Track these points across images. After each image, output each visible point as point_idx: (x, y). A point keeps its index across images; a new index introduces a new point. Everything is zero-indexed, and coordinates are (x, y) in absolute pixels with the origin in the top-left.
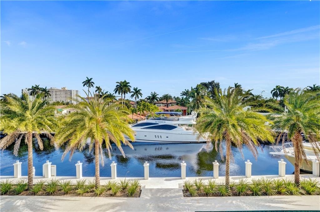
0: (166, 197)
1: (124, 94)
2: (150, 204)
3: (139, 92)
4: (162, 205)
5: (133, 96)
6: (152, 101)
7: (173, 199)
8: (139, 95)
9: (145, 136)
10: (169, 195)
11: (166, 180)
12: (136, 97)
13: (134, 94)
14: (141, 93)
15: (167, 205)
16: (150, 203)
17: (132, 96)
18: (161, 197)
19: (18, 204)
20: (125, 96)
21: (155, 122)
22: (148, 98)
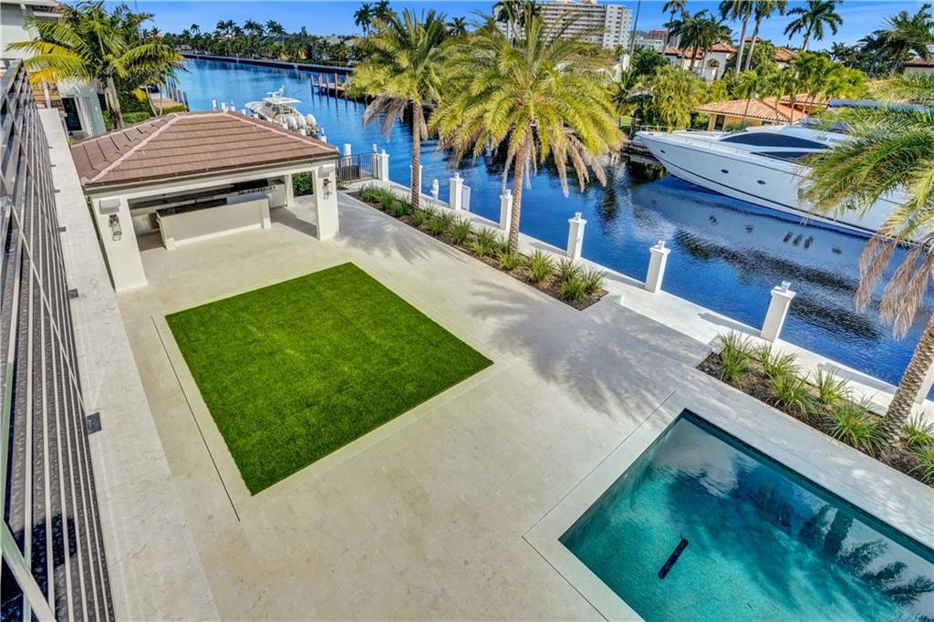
0: (644, 342)
1: (757, 18)
2: (590, 334)
3: (827, 11)
4: (616, 349)
5: (799, 27)
6: (894, 53)
7: (658, 354)
8: (826, 26)
9: (760, 182)
10: (656, 340)
11: (705, 317)
12: (808, 34)
13: (804, 19)
14: (836, 17)
15: (628, 356)
16: (592, 332)
17: (795, 27)
18: (632, 334)
19: (389, 230)
20: (760, 27)
21: (819, 138)
22: (876, 37)
